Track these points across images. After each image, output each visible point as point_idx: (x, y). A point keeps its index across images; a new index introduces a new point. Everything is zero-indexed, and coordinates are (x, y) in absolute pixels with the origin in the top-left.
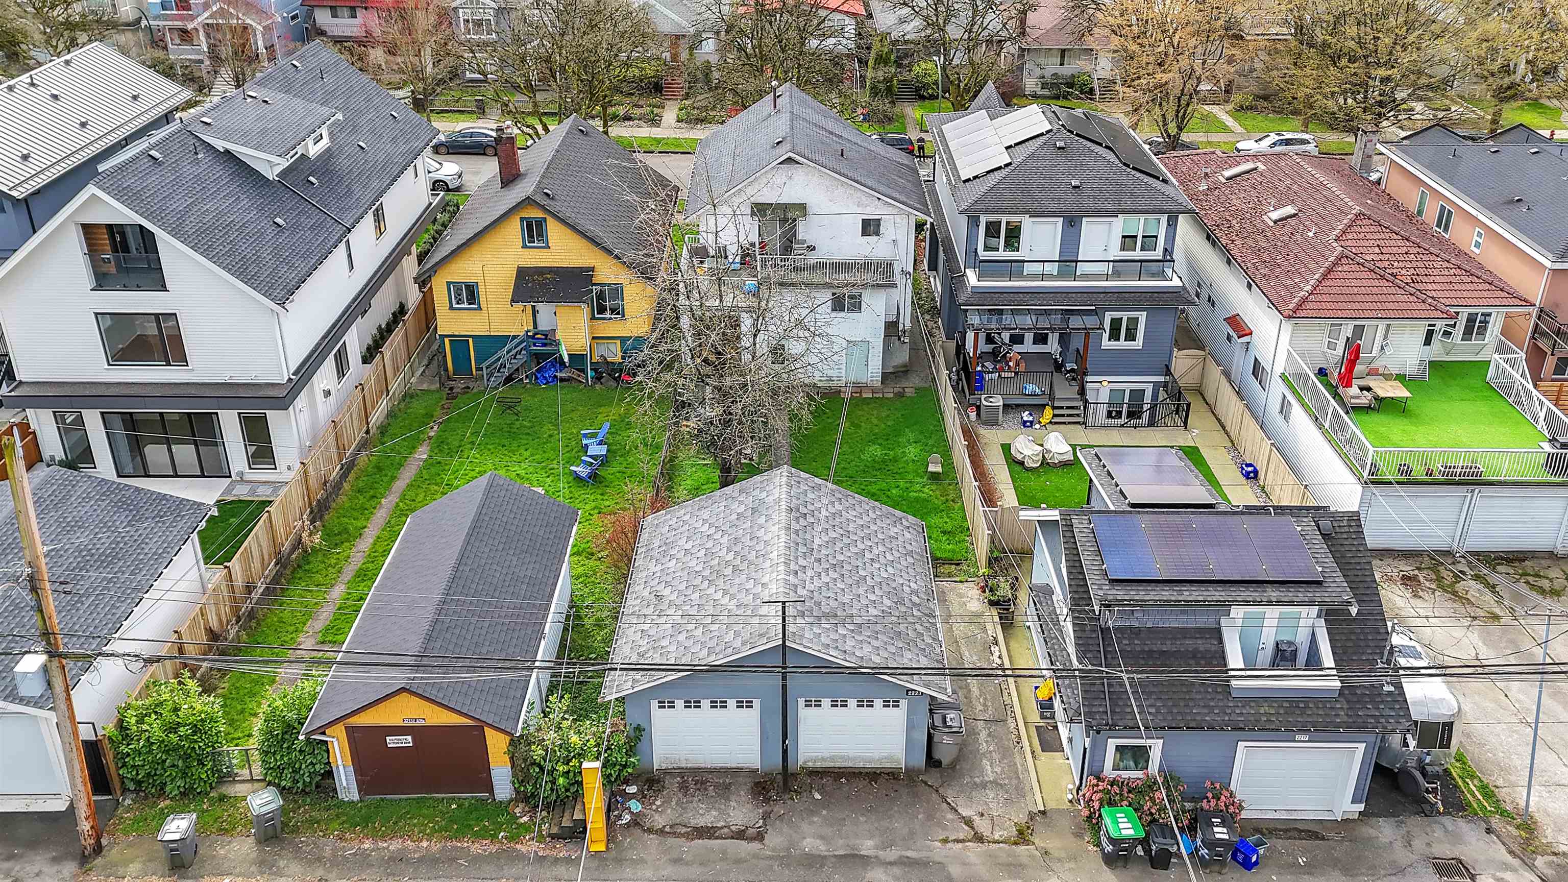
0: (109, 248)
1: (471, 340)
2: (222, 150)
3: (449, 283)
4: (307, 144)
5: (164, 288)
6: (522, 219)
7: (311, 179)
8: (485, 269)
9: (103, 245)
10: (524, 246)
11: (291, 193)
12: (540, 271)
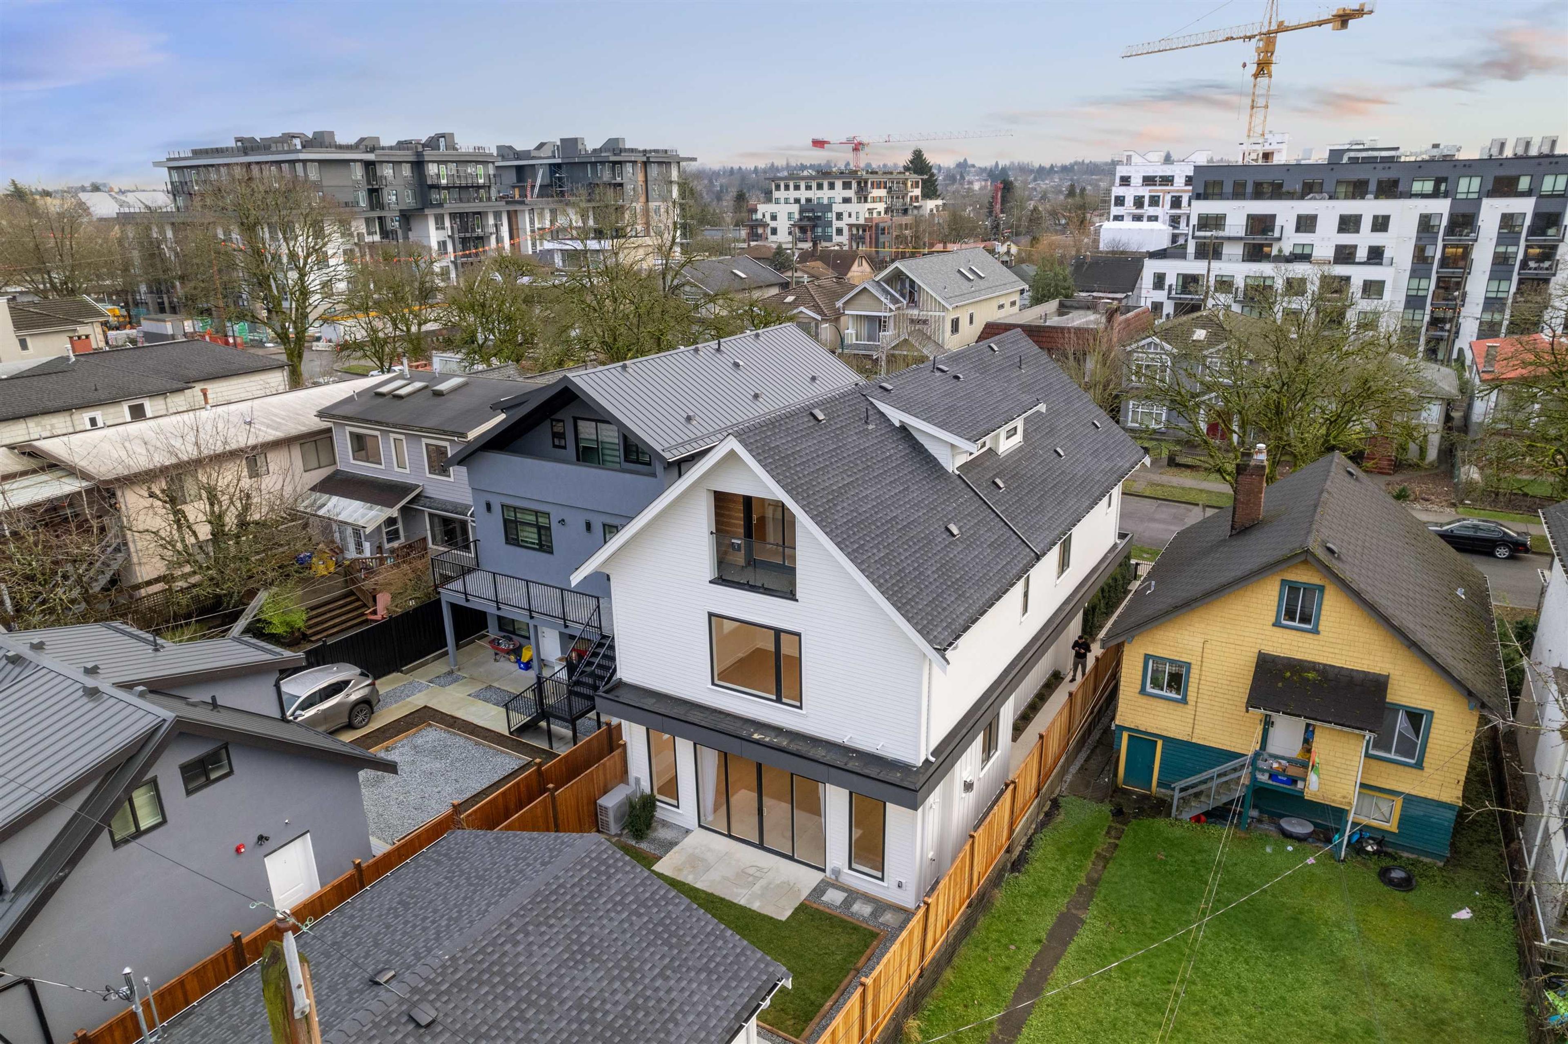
0: (742, 531)
1: (1160, 743)
2: (897, 424)
3: (1147, 657)
4: (998, 436)
5: (791, 595)
6: (1284, 582)
7: (998, 481)
8: (1207, 646)
9: (735, 525)
10: (1277, 624)
11: (972, 494)
12: (1297, 667)
